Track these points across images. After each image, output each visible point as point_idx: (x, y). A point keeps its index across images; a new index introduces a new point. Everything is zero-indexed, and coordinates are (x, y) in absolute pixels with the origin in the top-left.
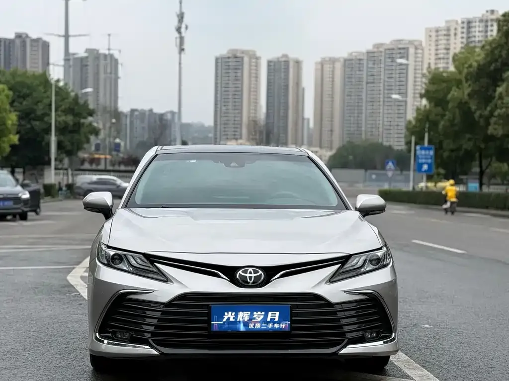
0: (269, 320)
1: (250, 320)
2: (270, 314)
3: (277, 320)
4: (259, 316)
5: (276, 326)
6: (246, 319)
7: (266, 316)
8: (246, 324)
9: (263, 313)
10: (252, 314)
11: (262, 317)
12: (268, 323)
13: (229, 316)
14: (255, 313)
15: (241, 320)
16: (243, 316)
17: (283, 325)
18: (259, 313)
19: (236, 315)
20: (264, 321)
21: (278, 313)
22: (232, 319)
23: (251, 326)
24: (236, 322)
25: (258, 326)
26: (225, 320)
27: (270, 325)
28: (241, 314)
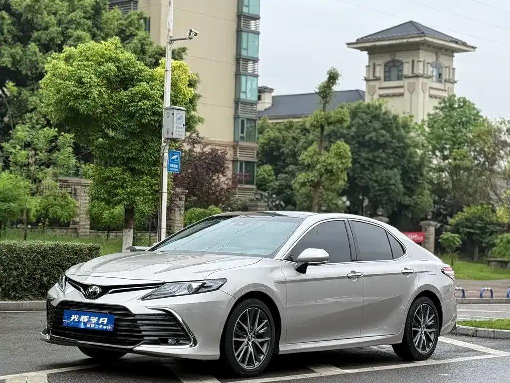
0: (100, 322)
1: (88, 321)
2: (101, 319)
3: (105, 323)
4: (94, 319)
5: (105, 327)
6: (86, 320)
7: (99, 320)
8: (85, 324)
9: (97, 318)
10: (90, 318)
11: (96, 320)
12: (100, 324)
13: (75, 317)
14: (92, 317)
15: (82, 321)
16: (84, 318)
17: (109, 327)
18: (94, 318)
19: (80, 317)
20: (97, 323)
21: (106, 319)
22: (76, 320)
23: (88, 326)
24: (79, 322)
25: (93, 326)
26: (72, 320)
27: (101, 327)
28: (82, 317)
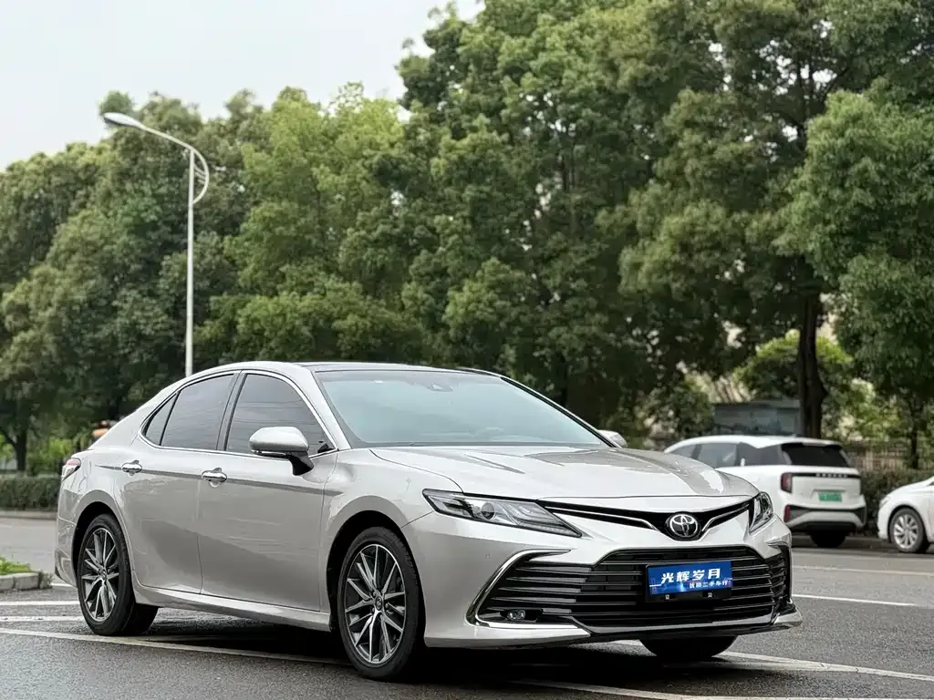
0: (709, 578)
1: (691, 579)
2: (710, 571)
3: (718, 577)
4: (699, 574)
5: (718, 583)
6: (686, 579)
7: (706, 574)
8: (686, 584)
9: (703, 571)
10: (691, 574)
11: (702, 575)
12: (710, 581)
13: (668, 577)
14: (694, 572)
15: (681, 580)
16: (683, 576)
17: (725, 582)
18: (699, 571)
19: (675, 576)
20: (706, 580)
21: (718, 570)
22: (670, 581)
23: (692, 586)
24: (676, 583)
25: (699, 585)
26: (663, 582)
27: (712, 584)
28: (679, 575)
